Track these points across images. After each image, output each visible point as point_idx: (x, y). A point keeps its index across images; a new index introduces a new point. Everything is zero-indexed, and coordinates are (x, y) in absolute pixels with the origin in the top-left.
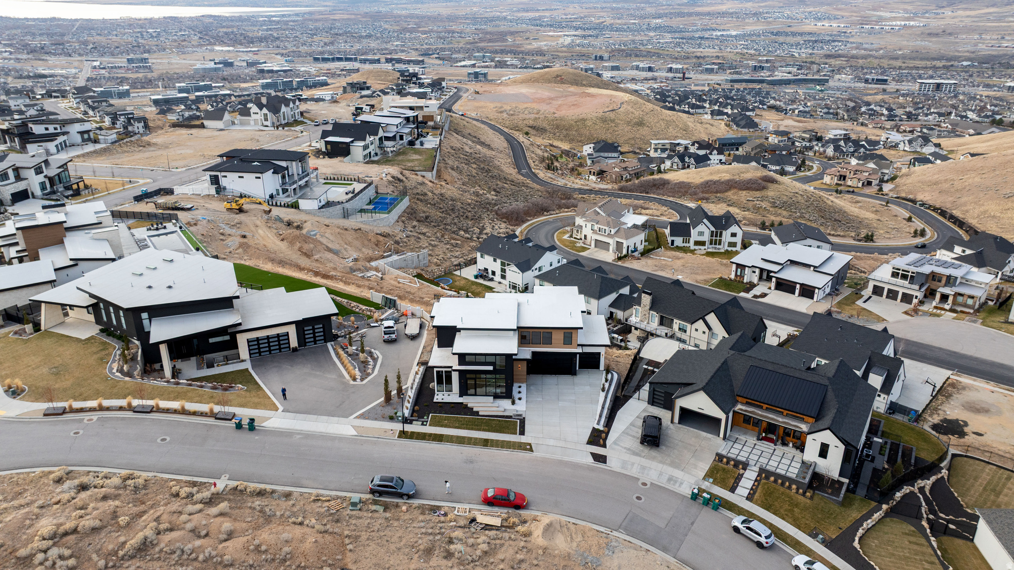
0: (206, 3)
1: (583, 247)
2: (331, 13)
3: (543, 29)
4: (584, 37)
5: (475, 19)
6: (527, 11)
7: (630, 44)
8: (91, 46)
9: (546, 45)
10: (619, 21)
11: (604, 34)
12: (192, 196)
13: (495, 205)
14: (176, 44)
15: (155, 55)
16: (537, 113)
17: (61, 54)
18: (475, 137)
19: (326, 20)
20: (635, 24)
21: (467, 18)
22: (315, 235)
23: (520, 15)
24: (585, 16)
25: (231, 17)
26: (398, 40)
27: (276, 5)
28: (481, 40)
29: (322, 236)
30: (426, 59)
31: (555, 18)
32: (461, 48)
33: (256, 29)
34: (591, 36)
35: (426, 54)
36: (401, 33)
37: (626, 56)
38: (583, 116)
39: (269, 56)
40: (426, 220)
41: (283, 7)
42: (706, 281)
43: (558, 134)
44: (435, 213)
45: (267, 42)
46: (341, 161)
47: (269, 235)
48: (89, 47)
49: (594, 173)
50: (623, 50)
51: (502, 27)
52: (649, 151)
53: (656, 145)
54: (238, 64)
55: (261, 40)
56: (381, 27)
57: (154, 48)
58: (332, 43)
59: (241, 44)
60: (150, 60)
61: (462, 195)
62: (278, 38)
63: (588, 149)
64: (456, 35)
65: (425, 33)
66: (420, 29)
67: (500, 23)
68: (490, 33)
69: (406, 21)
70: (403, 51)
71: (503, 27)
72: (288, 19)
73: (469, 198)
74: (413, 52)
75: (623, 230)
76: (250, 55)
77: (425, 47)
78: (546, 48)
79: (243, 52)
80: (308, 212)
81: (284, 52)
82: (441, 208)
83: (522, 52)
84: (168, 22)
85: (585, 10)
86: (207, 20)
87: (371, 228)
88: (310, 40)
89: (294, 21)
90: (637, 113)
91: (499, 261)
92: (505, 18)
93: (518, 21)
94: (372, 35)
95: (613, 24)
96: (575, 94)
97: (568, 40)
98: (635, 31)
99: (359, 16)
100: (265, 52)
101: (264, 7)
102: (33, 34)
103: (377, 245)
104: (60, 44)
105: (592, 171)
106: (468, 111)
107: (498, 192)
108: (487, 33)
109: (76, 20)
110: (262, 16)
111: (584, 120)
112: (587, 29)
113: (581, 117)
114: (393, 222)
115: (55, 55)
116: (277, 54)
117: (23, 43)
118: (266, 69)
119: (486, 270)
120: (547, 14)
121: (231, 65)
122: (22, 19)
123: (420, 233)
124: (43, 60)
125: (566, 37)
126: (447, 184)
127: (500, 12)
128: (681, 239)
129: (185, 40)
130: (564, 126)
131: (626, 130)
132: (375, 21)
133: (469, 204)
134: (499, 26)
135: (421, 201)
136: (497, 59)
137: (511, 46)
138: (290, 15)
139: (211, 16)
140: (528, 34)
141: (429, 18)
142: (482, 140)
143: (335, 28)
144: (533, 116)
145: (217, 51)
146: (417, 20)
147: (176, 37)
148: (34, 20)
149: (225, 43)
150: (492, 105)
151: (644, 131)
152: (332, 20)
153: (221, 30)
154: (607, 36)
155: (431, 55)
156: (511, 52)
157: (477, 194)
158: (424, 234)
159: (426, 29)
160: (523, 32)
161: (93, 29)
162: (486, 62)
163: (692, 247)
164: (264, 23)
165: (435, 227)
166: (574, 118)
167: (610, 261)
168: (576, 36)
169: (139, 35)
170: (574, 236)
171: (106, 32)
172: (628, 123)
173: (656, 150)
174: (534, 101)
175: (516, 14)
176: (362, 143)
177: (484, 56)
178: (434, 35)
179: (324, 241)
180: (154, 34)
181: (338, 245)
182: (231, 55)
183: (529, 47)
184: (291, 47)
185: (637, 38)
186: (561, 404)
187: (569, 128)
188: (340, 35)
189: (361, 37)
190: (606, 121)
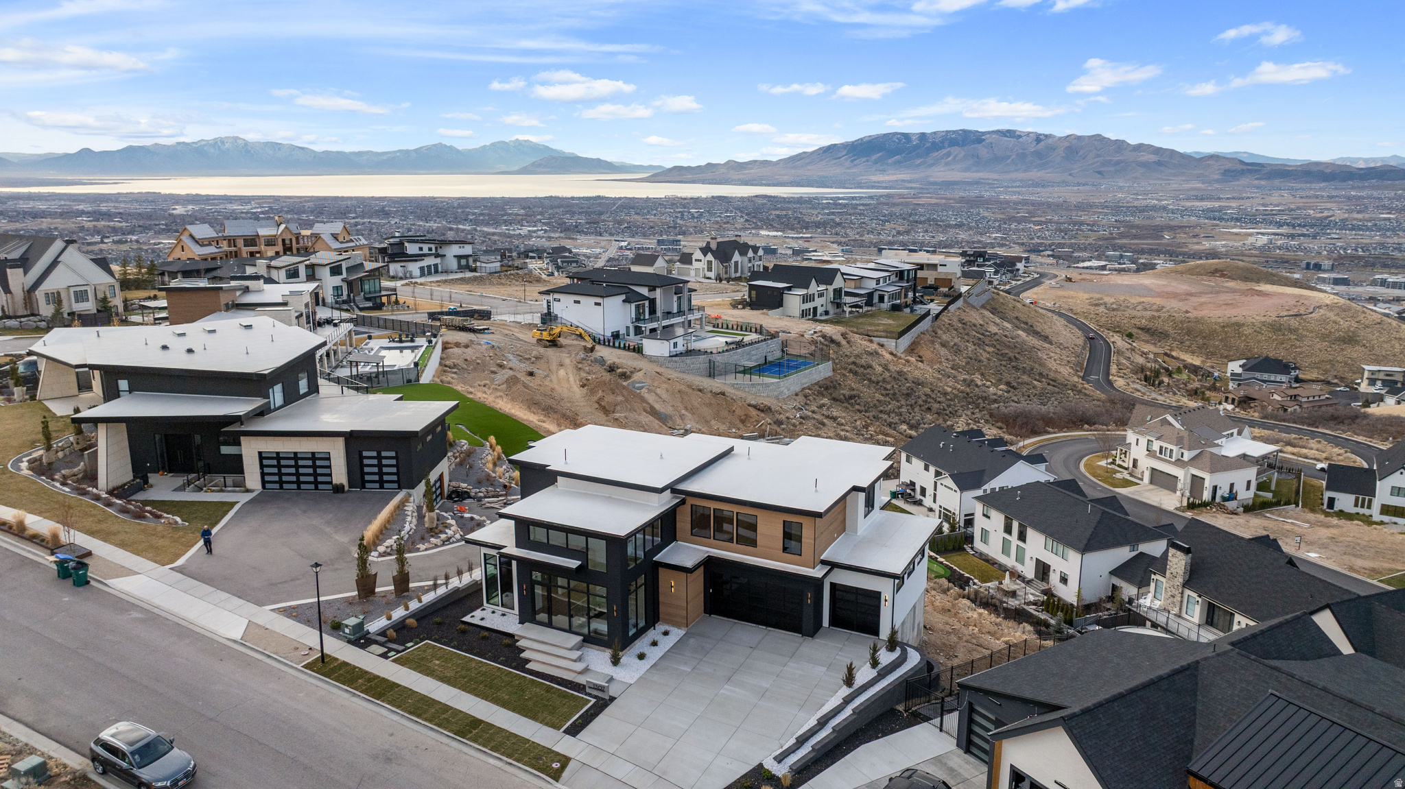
0: (764, 182)
1: (1127, 480)
2: (915, 196)
3: (1223, 223)
4: (1292, 236)
5: (1117, 208)
6: (1202, 199)
7: (1375, 249)
8: (626, 225)
9: (1223, 246)
10: (1360, 216)
11: (1329, 234)
12: (511, 324)
13: (995, 401)
14: (716, 226)
15: (690, 238)
16: (1158, 311)
17: (592, 233)
18: (1026, 323)
19: (907, 204)
20: (1389, 219)
21: (1107, 207)
22: (641, 388)
23: (1189, 204)
24: (1299, 208)
25: (789, 198)
26: (999, 230)
27: (847, 185)
28: (1122, 236)
29: (650, 391)
30: (1033, 257)
31: (1246, 209)
32: (1089, 244)
33: (815, 212)
34: (1304, 235)
35: (1036, 250)
36: (1005, 223)
37: (1365, 266)
38: (1240, 319)
39: (823, 244)
40: (850, 400)
41: (855, 188)
42: (1374, 572)
43: (1188, 343)
44: (869, 393)
45: (825, 228)
46: (763, 314)
47: (571, 379)
48: (622, 227)
49: (1233, 400)
50: (1360, 258)
51: (1158, 219)
52: (1359, 384)
53: (1373, 372)
54: (783, 252)
55: (818, 225)
56: (978, 214)
57: (691, 230)
58: (907, 232)
59: (792, 229)
60: (682, 243)
61: (939, 379)
62: (839, 224)
63: (1235, 367)
64: (1084, 227)
65: (1040, 223)
66: (1034, 219)
67: (1156, 215)
68: (1138, 227)
69: (1016, 209)
70: (1002, 245)
71: (1160, 219)
72: (858, 202)
73: (948, 386)
74: (1017, 247)
75: (1208, 455)
76: (800, 242)
77: (1036, 241)
78: (1223, 249)
79: (792, 238)
80: (652, 360)
81: (843, 240)
82: (886, 389)
83: (1184, 254)
84: (716, 202)
85: (1298, 200)
86: (760, 201)
87: (744, 395)
88: (879, 228)
89: (863, 205)
90: (1344, 325)
91: (932, 469)
92: (1164, 208)
93: (1184, 212)
94: (964, 225)
95: (1346, 219)
96: (1234, 291)
97: (1265, 239)
98: (1388, 230)
99: (951, 201)
100: (819, 240)
101: (831, 187)
102: (574, 213)
103: (743, 422)
104: (594, 223)
105: (1231, 396)
106: (1043, 300)
107: (1013, 387)
108: (1132, 227)
109: (620, 199)
110: (827, 199)
111: (1239, 325)
112: (1299, 225)
113: (1234, 320)
114: (787, 393)
115: (586, 234)
116: (833, 243)
117: (560, 221)
118: (813, 258)
119: (913, 484)
120: (1234, 204)
121: (774, 252)
122: (569, 198)
123: (827, 417)
124: (573, 239)
125: (1260, 236)
126: (922, 362)
127: (1157, 200)
128: (1352, 498)
129: (728, 222)
130: (1201, 331)
131: (1318, 346)
132: (972, 208)
133: (945, 394)
134: (1154, 218)
135: (856, 373)
136: (1141, 261)
137: (1168, 245)
138: (861, 198)
139: (765, 197)
140: (1197, 230)
141: (1049, 205)
142: (1038, 329)
143: (916, 214)
144: (1149, 314)
145: (763, 236)
146: (1031, 208)
147: (719, 219)
148: (579, 198)
149: (775, 227)
150: (1086, 296)
151: (1355, 352)
152: (915, 204)
153: (774, 213)
154: (1333, 236)
155: (1043, 251)
156: (1165, 253)
157: (969, 383)
158: (834, 419)
159: (1043, 219)
160: (1189, 227)
161: (633, 208)
162: (1124, 264)
163: (1377, 517)
164: (828, 206)
165: (860, 411)
166: (1221, 320)
167: (1171, 508)
168: (1278, 234)
169: (679, 215)
170: (1118, 462)
171: (645, 211)
172: (1324, 337)
173: (1372, 382)
174: (1159, 295)
175: (1182, 203)
176: (803, 292)
177: (1121, 257)
178: (1053, 227)
179: (651, 398)
180: (696, 215)
181: (671, 409)
182: (775, 241)
183: (1196, 247)
184: (852, 234)
185: (1389, 240)
186: (727, 690)
187: (1212, 334)
188: (921, 222)
189: (950, 226)
190: (1280, 330)
